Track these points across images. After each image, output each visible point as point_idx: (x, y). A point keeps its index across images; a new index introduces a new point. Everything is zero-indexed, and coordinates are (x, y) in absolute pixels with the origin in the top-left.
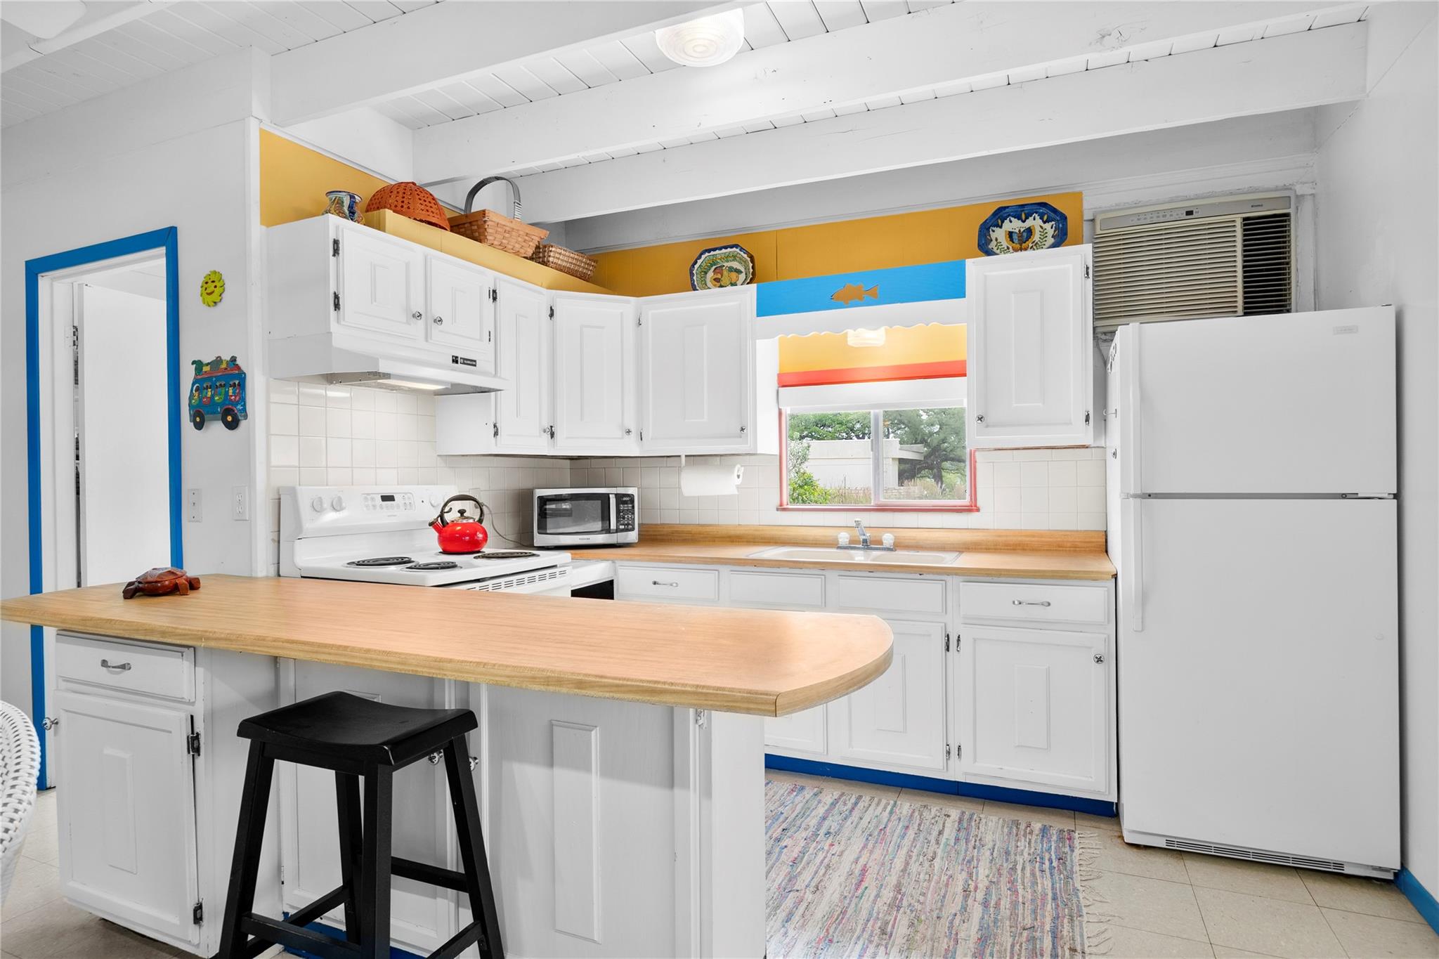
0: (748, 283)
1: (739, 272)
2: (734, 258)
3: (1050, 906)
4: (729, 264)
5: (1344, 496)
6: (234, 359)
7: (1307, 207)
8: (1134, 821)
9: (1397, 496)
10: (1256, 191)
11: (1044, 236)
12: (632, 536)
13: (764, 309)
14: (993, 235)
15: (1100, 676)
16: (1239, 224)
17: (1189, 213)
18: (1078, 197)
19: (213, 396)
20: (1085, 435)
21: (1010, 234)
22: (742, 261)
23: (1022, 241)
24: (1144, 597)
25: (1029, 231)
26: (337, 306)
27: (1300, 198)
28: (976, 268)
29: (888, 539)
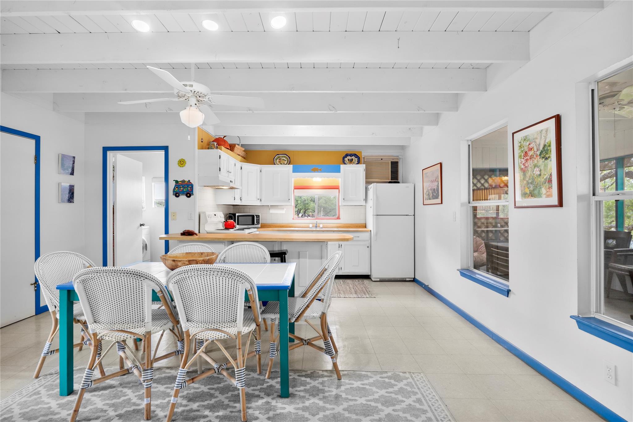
0: (288, 164)
1: (285, 160)
2: (284, 157)
3: (364, 288)
4: (283, 158)
5: (407, 215)
6: (189, 181)
7: (401, 160)
8: (374, 276)
9: (414, 215)
10: (392, 156)
11: (355, 161)
12: (259, 226)
13: (294, 171)
14: (345, 159)
15: (368, 249)
16: (390, 162)
17: (382, 159)
18: (361, 152)
19: (183, 189)
20: (363, 203)
21: (349, 159)
22: (286, 158)
23: (351, 161)
24: (377, 234)
25: (352, 159)
26: (220, 170)
27: (400, 158)
28: (342, 167)
29: (321, 226)
